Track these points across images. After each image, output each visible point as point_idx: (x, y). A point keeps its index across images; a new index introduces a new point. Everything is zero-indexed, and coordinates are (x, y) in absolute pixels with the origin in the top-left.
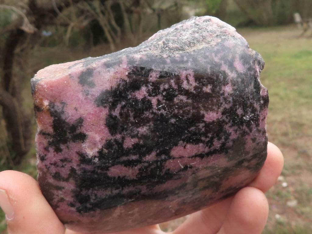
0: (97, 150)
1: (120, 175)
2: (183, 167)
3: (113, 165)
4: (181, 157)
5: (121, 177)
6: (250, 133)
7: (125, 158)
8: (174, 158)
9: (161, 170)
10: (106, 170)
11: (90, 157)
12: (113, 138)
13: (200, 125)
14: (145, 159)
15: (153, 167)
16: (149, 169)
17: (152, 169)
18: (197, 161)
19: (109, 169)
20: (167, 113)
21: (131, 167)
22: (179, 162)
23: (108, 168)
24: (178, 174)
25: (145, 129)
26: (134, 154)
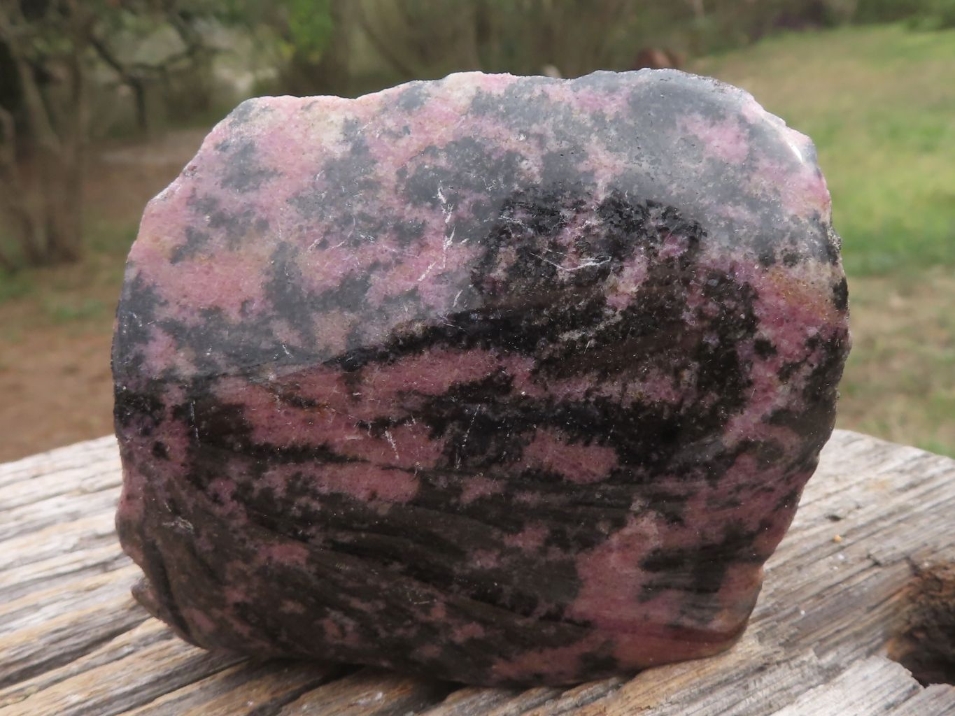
0: (627, 531)
1: (581, 451)
2: (387, 434)
3: (593, 485)
4: (388, 468)
5: (581, 443)
6: (173, 479)
7: (555, 499)
8: (411, 470)
9: (458, 439)
10: (619, 471)
11: (653, 514)
12: (572, 555)
13: (321, 542)
14: (495, 487)
15: (479, 459)
16: (491, 452)
17: (483, 453)
18: (342, 442)
19: (608, 476)
20: (410, 585)
21: (545, 470)
22: (397, 457)
23: (611, 479)
24: (406, 414)
25: (478, 562)
26: (524, 507)
